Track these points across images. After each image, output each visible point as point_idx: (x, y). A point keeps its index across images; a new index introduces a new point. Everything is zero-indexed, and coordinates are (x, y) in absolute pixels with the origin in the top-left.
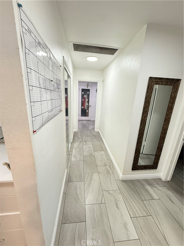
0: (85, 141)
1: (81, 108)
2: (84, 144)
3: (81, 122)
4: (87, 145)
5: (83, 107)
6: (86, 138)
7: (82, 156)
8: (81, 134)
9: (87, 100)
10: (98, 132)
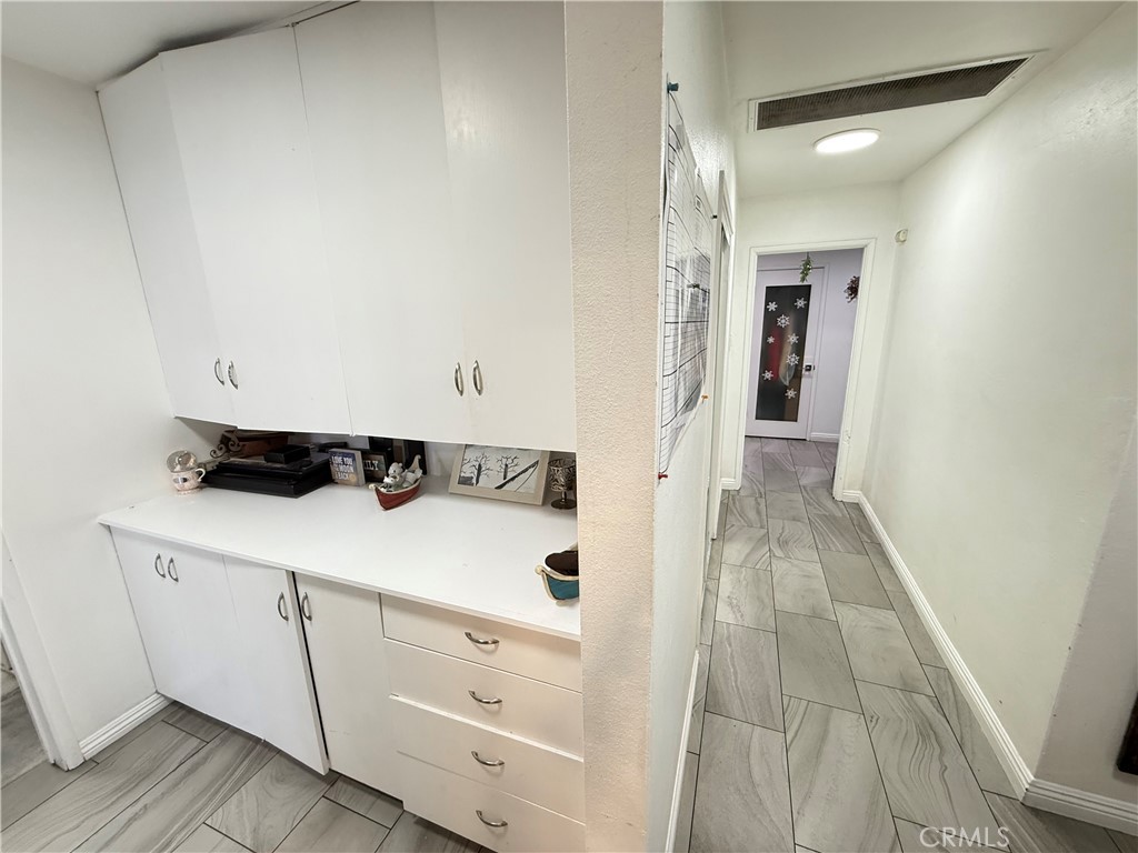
0: (783, 544)
1: (761, 377)
2: (778, 553)
3: (756, 445)
4: (796, 562)
5: (768, 375)
6: (786, 528)
7: (769, 612)
8: (759, 504)
9: (793, 339)
10: (857, 507)
